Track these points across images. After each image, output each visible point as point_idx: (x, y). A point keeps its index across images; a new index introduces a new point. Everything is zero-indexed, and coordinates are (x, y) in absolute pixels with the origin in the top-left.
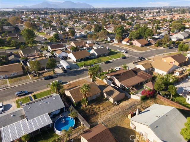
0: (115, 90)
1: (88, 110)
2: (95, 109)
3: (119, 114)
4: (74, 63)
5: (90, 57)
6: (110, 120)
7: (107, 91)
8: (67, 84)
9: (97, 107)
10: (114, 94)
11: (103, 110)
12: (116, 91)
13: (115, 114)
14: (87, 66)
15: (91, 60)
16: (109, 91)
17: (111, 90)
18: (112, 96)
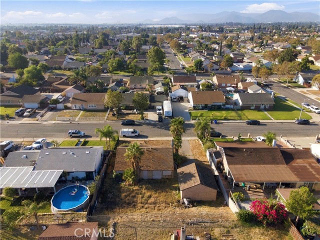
1: (128, 193)
5: (224, 105)
9: (148, 194)
10: (188, 182)
12: (198, 178)
17: (190, 174)
18: (184, 184)
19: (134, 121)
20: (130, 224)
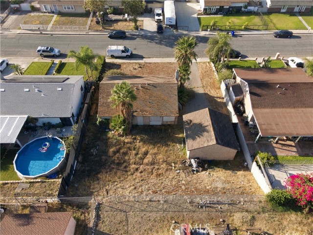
0: (211, 129)
1: (118, 147)
2: (134, 152)
3: (160, 207)
4: (195, 16)
5: (246, 7)
6: (121, 211)
7: (191, 121)
8: (140, 61)
9: (144, 149)
10: (198, 139)
11: (147, 164)
12: (213, 133)
13: (150, 201)
14: (221, 30)
15: (244, 18)
16: (194, 124)
17: (201, 125)
18: (192, 140)
19: (124, 33)
20: (119, 206)
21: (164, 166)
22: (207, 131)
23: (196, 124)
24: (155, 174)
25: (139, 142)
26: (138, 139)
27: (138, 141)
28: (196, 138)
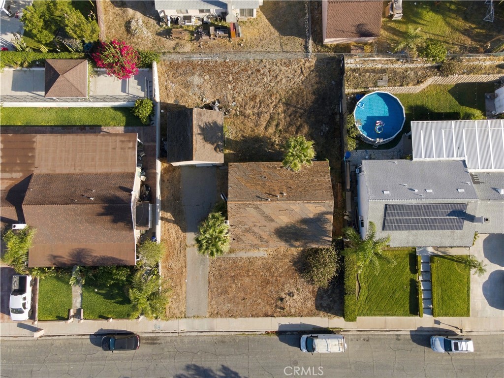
0: (196, 130)
2: (281, 127)
7: (215, 149)
10: (211, 121)
12: (194, 122)
16: (213, 144)
17: (205, 138)
18: (218, 122)
21: (248, 112)
22: (200, 127)
23: (210, 143)
24: (258, 101)
25: (275, 141)
26: (277, 145)
27: (277, 142)
28: (213, 123)
